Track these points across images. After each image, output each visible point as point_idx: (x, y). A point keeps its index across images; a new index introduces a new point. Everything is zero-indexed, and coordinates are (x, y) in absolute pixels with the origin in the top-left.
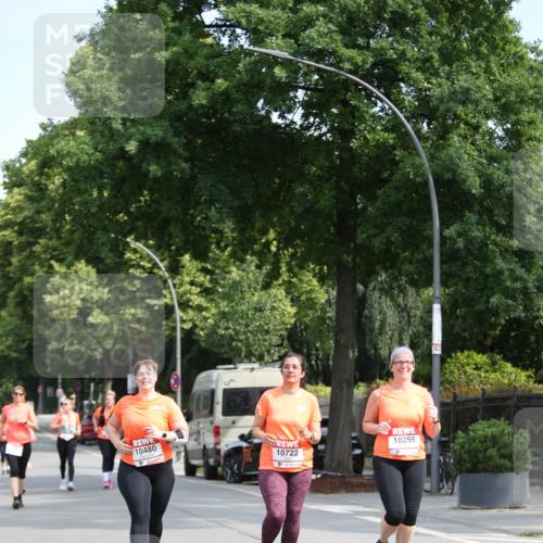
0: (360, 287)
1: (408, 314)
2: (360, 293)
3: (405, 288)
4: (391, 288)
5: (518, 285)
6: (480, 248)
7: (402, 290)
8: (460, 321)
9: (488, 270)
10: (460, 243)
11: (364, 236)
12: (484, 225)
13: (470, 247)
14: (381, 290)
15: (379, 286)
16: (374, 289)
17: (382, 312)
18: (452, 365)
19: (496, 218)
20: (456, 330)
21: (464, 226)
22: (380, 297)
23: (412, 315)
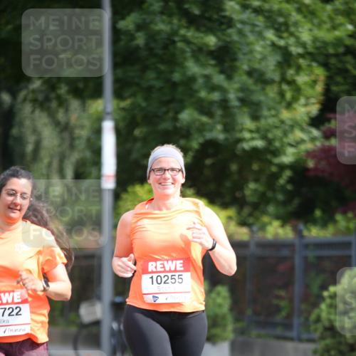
0: (6, 98)
1: (71, 133)
2: (6, 106)
3: (66, 100)
4: (47, 99)
5: (216, 96)
6: (165, 47)
7: (62, 103)
8: (138, 145)
9: (177, 77)
10: (140, 40)
11: (10, 27)
12: (170, 15)
13: (153, 45)
14: (35, 101)
15: (31, 96)
16: (25, 100)
17: (35, 131)
18: (129, 203)
19: (186, 6)
20: (134, 156)
21: (144, 16)
22: (33, 112)
23: (75, 136)
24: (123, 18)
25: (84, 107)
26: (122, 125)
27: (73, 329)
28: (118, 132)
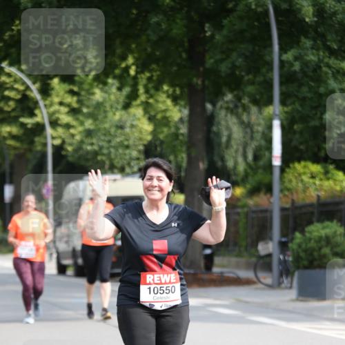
0: (209, 106)
2: (209, 112)
3: (249, 107)
4: (236, 106)
6: (315, 71)
7: (245, 108)
8: (297, 136)
9: (322, 90)
10: (297, 66)
11: (212, 61)
12: (318, 50)
13: (306, 69)
14: (227, 109)
15: (225, 105)
16: (221, 107)
17: (228, 128)
18: (291, 175)
19: (329, 43)
20: (294, 143)
21: (300, 51)
22: (226, 116)
23: (255, 130)
24: (286, 53)
25: (260, 112)
26: (285, 123)
27: (254, 260)
28: (283, 127)
